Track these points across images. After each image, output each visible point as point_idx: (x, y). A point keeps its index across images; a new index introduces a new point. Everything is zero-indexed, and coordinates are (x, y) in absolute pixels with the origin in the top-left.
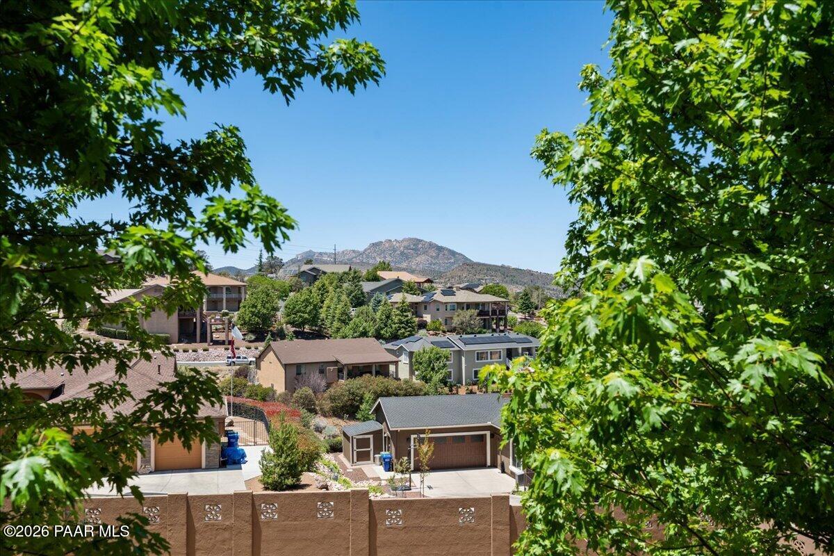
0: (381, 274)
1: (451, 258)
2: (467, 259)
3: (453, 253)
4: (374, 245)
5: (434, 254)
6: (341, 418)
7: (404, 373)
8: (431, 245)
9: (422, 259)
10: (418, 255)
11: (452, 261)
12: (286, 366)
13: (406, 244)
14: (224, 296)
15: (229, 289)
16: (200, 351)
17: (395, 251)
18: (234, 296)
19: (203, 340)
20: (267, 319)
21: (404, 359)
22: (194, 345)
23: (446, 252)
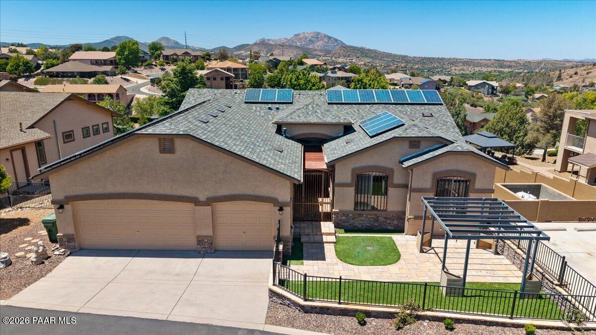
0: (304, 60)
2: (343, 43)
3: (336, 40)
4: (296, 35)
5: (326, 41)
8: (325, 36)
9: (320, 43)
10: (318, 41)
11: (336, 44)
13: (311, 35)
14: (240, 72)
17: (306, 39)
18: (244, 72)
23: (333, 40)
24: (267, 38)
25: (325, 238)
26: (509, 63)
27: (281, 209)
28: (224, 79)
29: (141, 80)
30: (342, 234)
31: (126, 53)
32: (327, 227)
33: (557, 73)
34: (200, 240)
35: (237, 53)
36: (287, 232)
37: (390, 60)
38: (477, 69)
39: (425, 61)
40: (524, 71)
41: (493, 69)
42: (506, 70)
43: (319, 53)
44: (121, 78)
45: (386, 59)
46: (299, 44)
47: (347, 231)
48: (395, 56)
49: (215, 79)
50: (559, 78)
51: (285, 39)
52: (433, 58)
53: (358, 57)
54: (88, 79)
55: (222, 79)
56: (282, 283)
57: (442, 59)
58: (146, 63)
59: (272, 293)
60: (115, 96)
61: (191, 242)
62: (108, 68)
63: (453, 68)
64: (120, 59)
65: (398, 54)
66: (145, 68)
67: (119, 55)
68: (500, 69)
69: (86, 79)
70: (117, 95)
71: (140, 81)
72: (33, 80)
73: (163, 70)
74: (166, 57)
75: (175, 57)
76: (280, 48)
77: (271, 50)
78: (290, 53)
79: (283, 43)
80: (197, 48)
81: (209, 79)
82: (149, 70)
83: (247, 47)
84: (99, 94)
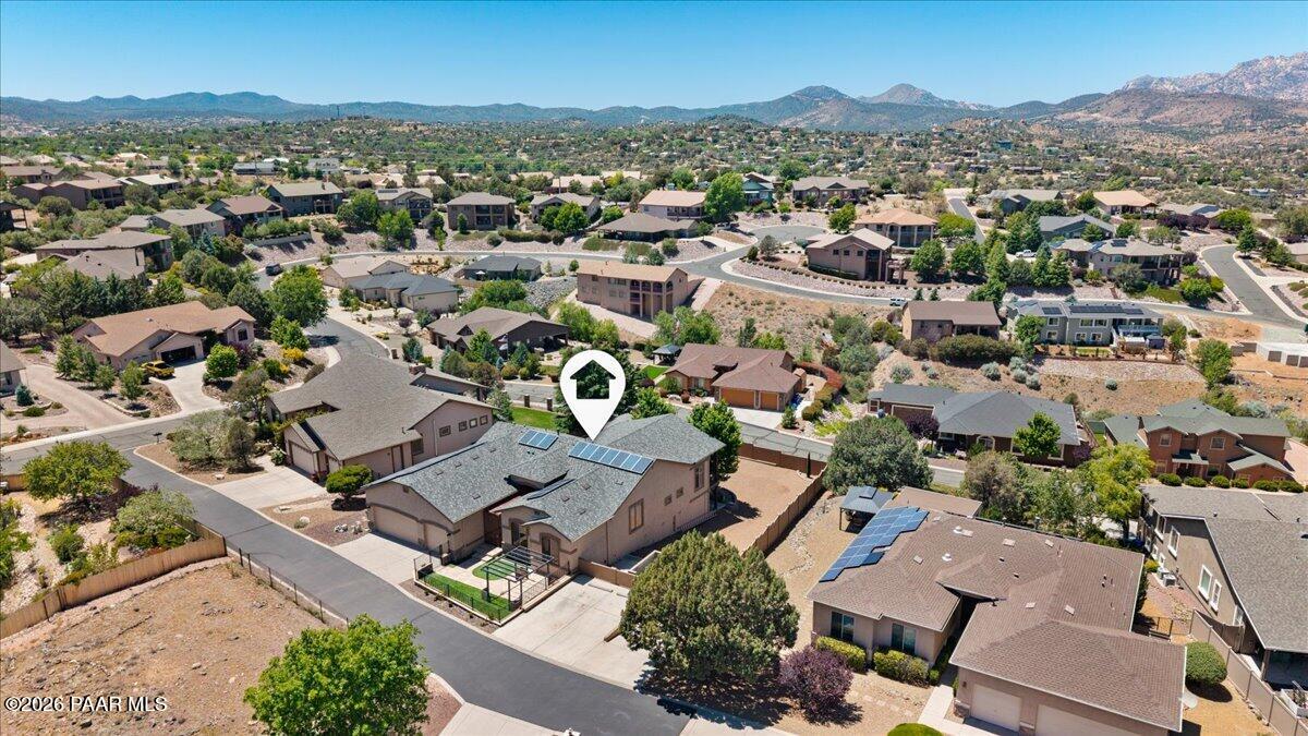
0: (1098, 195)
4: (1245, 65)
6: (944, 363)
12: (914, 320)
14: (916, 233)
15: (920, 227)
16: (878, 288)
18: (924, 233)
19: (883, 279)
21: (1017, 319)
22: (876, 283)
27: (449, 535)
28: (865, 253)
29: (733, 244)
30: (501, 558)
34: (419, 541)
35: (1067, 116)
44: (702, 241)
46: (1248, 87)
49: (847, 253)
51: (1211, 75)
54: (650, 244)
55: (860, 253)
58: (759, 207)
60: (664, 288)
61: (416, 540)
62: (687, 224)
66: (755, 217)
67: (709, 199)
69: (648, 244)
70: (670, 284)
71: (731, 248)
72: (583, 241)
73: (785, 219)
74: (799, 195)
75: (813, 194)
76: (1187, 103)
77: (1159, 109)
78: (1214, 116)
79: (1201, 87)
80: (972, 107)
81: (836, 252)
82: (762, 219)
83: (1097, 102)
84: (644, 283)
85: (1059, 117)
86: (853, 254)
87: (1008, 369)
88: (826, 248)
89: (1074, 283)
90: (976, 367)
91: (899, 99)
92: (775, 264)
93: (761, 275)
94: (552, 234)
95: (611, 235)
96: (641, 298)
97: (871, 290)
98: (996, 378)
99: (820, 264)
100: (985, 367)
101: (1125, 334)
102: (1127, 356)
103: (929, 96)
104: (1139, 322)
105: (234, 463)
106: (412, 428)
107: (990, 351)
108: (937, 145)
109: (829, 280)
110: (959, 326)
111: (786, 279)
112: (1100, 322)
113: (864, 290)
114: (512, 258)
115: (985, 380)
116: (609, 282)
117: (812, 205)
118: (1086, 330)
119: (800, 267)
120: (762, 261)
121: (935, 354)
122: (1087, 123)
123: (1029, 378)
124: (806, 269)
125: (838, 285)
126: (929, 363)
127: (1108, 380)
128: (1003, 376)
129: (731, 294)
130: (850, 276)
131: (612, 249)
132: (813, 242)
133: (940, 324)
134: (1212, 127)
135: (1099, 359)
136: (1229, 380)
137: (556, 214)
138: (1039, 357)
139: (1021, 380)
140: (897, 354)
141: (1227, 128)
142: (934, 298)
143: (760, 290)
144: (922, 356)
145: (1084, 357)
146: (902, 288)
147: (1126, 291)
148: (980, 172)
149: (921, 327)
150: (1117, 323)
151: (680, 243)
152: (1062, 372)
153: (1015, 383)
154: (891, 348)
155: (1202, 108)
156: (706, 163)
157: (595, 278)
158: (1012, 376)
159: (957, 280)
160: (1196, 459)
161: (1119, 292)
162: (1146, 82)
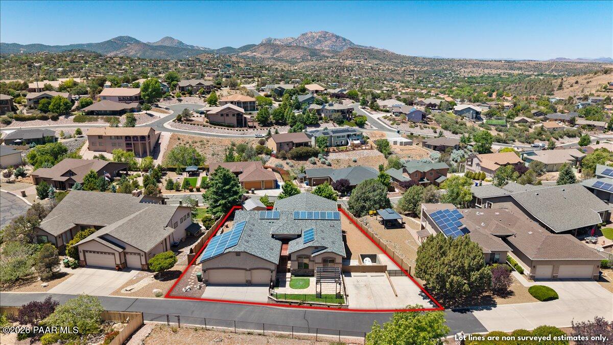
0: (306, 86)
1: (343, 43)
3: (344, 40)
4: (303, 35)
5: (334, 40)
6: (294, 160)
7: (313, 143)
8: (333, 35)
9: (328, 43)
10: (326, 41)
11: (344, 44)
12: (277, 143)
13: (319, 34)
14: (249, 105)
15: (250, 102)
16: (245, 130)
17: (314, 38)
18: (252, 105)
19: (245, 126)
20: (266, 119)
21: (313, 139)
22: (243, 128)
23: (341, 39)
24: (273, 37)
25: (287, 279)
26: (519, 65)
27: (272, 272)
28: (236, 115)
29: (162, 114)
30: (294, 278)
31: (150, 90)
32: (288, 275)
33: (559, 81)
34: (247, 281)
35: (243, 53)
36: (274, 279)
37: (399, 61)
38: (486, 71)
39: (434, 62)
40: (535, 73)
41: (503, 71)
42: (517, 72)
43: (326, 54)
44: (146, 113)
45: (394, 61)
46: (306, 43)
47: (295, 276)
48: (404, 57)
49: (227, 115)
50: (561, 87)
51: (292, 38)
52: (443, 60)
53: (366, 59)
54: (119, 117)
55: (234, 115)
56: (272, 295)
57: (452, 60)
58: (165, 95)
59: (269, 298)
60: (147, 138)
61: (244, 281)
62: (135, 105)
63: (462, 70)
64: (144, 96)
65: (407, 55)
66: (164, 100)
67: (143, 91)
68: (510, 71)
69: (118, 117)
70: (149, 138)
71: (163, 116)
72: (72, 117)
73: (180, 100)
74: (182, 89)
75: (190, 88)
76: (287, 49)
77: (277, 51)
78: (297, 54)
79: (290, 43)
80: (201, 49)
81: (222, 115)
82: (168, 101)
83: (253, 48)
84: (134, 137)
85: (240, 54)
86: (231, 116)
87: (318, 159)
88: (217, 113)
89: (320, 122)
90: (306, 160)
91: (167, 44)
92: (192, 122)
93: (187, 129)
94: (50, 115)
95: (91, 113)
96: (133, 145)
97: (242, 132)
98: (315, 163)
99: (214, 121)
100: (310, 159)
101: (352, 140)
102: (356, 149)
103: (181, 43)
104: (355, 135)
105: (45, 274)
106: (167, 226)
107: (311, 153)
108: (199, 66)
109: (222, 129)
110: (296, 143)
111: (201, 130)
112: (343, 137)
113: (239, 132)
114: (37, 130)
115: (311, 165)
116: (111, 139)
117: (190, 93)
118: (339, 140)
119: (205, 123)
120: (185, 121)
121: (290, 157)
122: (252, 57)
123: (326, 162)
124: (209, 124)
125: (226, 130)
126: (288, 161)
127: (353, 159)
128: (317, 162)
129: (179, 139)
130: (230, 126)
131: (94, 121)
132: (209, 111)
133: (288, 144)
134: (298, 59)
135: (348, 151)
136: (390, 154)
137: (49, 103)
138: (327, 153)
139: (324, 163)
140: (273, 159)
141: (303, 60)
142: (277, 133)
143: (194, 135)
144: (284, 158)
145: (342, 151)
146: (256, 130)
147: (338, 124)
148: (228, 78)
149: (280, 146)
150: (349, 136)
151: (136, 115)
152: (336, 158)
153: (322, 165)
154: (269, 156)
155: (293, 51)
156: (88, 74)
157: (100, 137)
158: (320, 162)
159: (276, 124)
160: (426, 181)
161: (335, 124)
162: (270, 40)
